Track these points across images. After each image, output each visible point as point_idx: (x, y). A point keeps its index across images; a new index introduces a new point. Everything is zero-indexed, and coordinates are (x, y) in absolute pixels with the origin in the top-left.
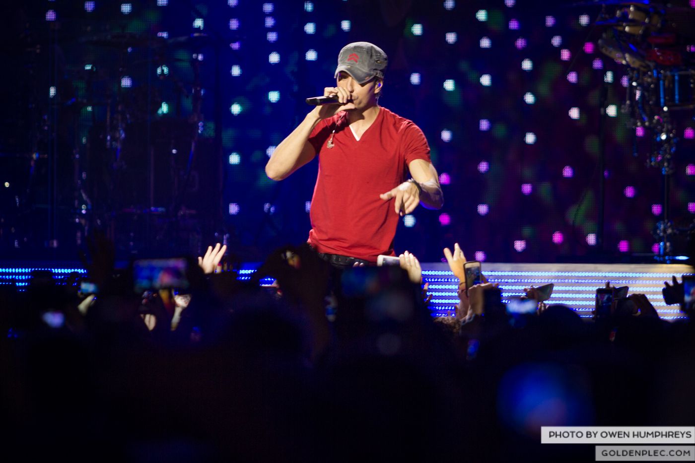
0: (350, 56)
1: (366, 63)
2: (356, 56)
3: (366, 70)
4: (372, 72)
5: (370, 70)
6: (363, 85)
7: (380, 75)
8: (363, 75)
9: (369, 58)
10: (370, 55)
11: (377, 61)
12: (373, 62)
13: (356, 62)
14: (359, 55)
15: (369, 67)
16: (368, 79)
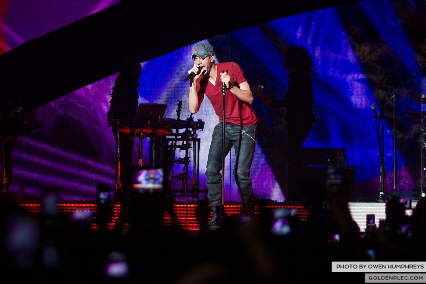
0: (196, 49)
1: (203, 50)
2: (197, 48)
3: (204, 52)
4: (207, 53)
5: (206, 52)
6: (203, 59)
7: (211, 54)
8: (203, 55)
9: (203, 47)
10: (204, 46)
11: (207, 48)
12: (206, 49)
13: (199, 50)
14: (199, 47)
15: (204, 51)
16: (205, 56)
